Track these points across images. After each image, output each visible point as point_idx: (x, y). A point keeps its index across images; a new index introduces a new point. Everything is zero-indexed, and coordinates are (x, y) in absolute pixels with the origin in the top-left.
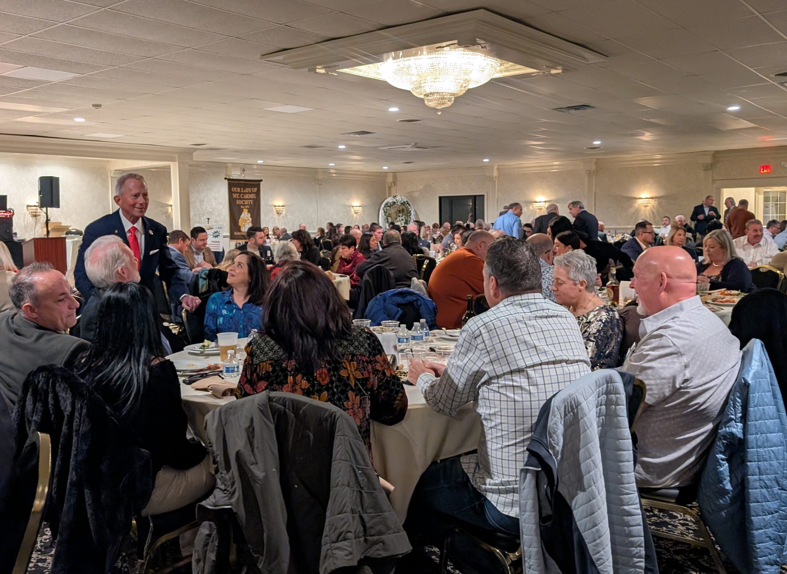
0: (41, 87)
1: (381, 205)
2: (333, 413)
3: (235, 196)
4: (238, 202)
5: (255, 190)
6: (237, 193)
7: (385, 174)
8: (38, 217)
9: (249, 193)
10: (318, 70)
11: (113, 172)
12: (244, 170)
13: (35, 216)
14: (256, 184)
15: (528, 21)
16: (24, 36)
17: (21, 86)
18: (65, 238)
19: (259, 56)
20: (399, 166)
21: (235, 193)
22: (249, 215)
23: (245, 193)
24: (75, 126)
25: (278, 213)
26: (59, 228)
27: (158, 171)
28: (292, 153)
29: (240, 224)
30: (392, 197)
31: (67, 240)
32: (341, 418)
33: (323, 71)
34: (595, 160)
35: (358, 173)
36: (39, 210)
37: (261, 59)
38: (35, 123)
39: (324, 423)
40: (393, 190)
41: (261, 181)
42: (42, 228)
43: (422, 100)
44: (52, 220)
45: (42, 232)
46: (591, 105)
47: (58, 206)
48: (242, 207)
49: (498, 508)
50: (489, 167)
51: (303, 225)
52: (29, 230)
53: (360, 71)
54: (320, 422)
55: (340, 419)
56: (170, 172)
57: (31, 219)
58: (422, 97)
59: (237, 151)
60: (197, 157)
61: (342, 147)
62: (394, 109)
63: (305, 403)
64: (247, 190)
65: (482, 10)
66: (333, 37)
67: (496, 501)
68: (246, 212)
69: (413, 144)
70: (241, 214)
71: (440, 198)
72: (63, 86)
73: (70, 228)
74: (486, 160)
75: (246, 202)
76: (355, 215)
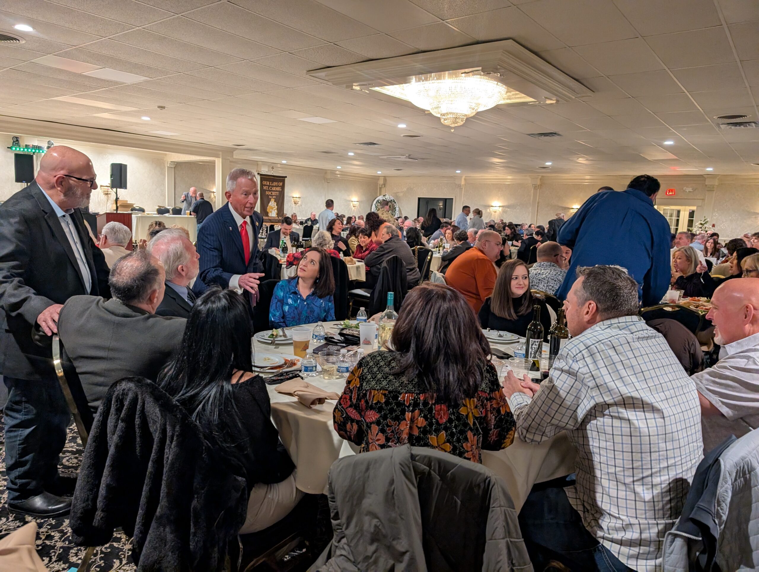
0: (117, 88)
1: (373, 202)
2: (487, 479)
3: (265, 188)
4: (267, 193)
5: (281, 184)
6: (267, 185)
7: (377, 178)
8: (109, 196)
9: (276, 186)
10: (354, 87)
11: (169, 163)
12: (273, 168)
13: (107, 194)
14: (281, 179)
15: (543, 54)
16: (104, 38)
17: (99, 85)
18: (131, 214)
19: (305, 72)
20: (390, 172)
21: (265, 185)
22: (276, 204)
23: (273, 186)
24: (142, 124)
25: (295, 203)
26: (126, 206)
27: (205, 165)
28: (310, 156)
29: (268, 210)
30: (382, 196)
31: (133, 216)
32: (496, 484)
33: (358, 88)
34: (540, 177)
35: (357, 175)
36: (110, 190)
37: (306, 74)
38: (109, 119)
39: (476, 490)
40: (383, 190)
41: (286, 177)
42: (112, 204)
43: (439, 119)
44: (121, 199)
45: (112, 207)
46: (560, 133)
47: (125, 187)
48: (270, 197)
49: (620, 559)
50: (459, 177)
51: (314, 213)
52: (101, 205)
53: (388, 90)
54: (470, 488)
55: (496, 486)
56: (214, 166)
57: (104, 197)
58: (439, 116)
59: (267, 153)
60: (237, 155)
61: (351, 154)
62: (402, 126)
63: (454, 465)
64: (275, 184)
65: (511, 40)
66: (372, 58)
67: (617, 551)
68: (273, 201)
69: (407, 155)
70: (269, 203)
71: (419, 199)
72: (136, 88)
73: (134, 206)
74: (458, 172)
75: (274, 193)
76: (353, 208)
